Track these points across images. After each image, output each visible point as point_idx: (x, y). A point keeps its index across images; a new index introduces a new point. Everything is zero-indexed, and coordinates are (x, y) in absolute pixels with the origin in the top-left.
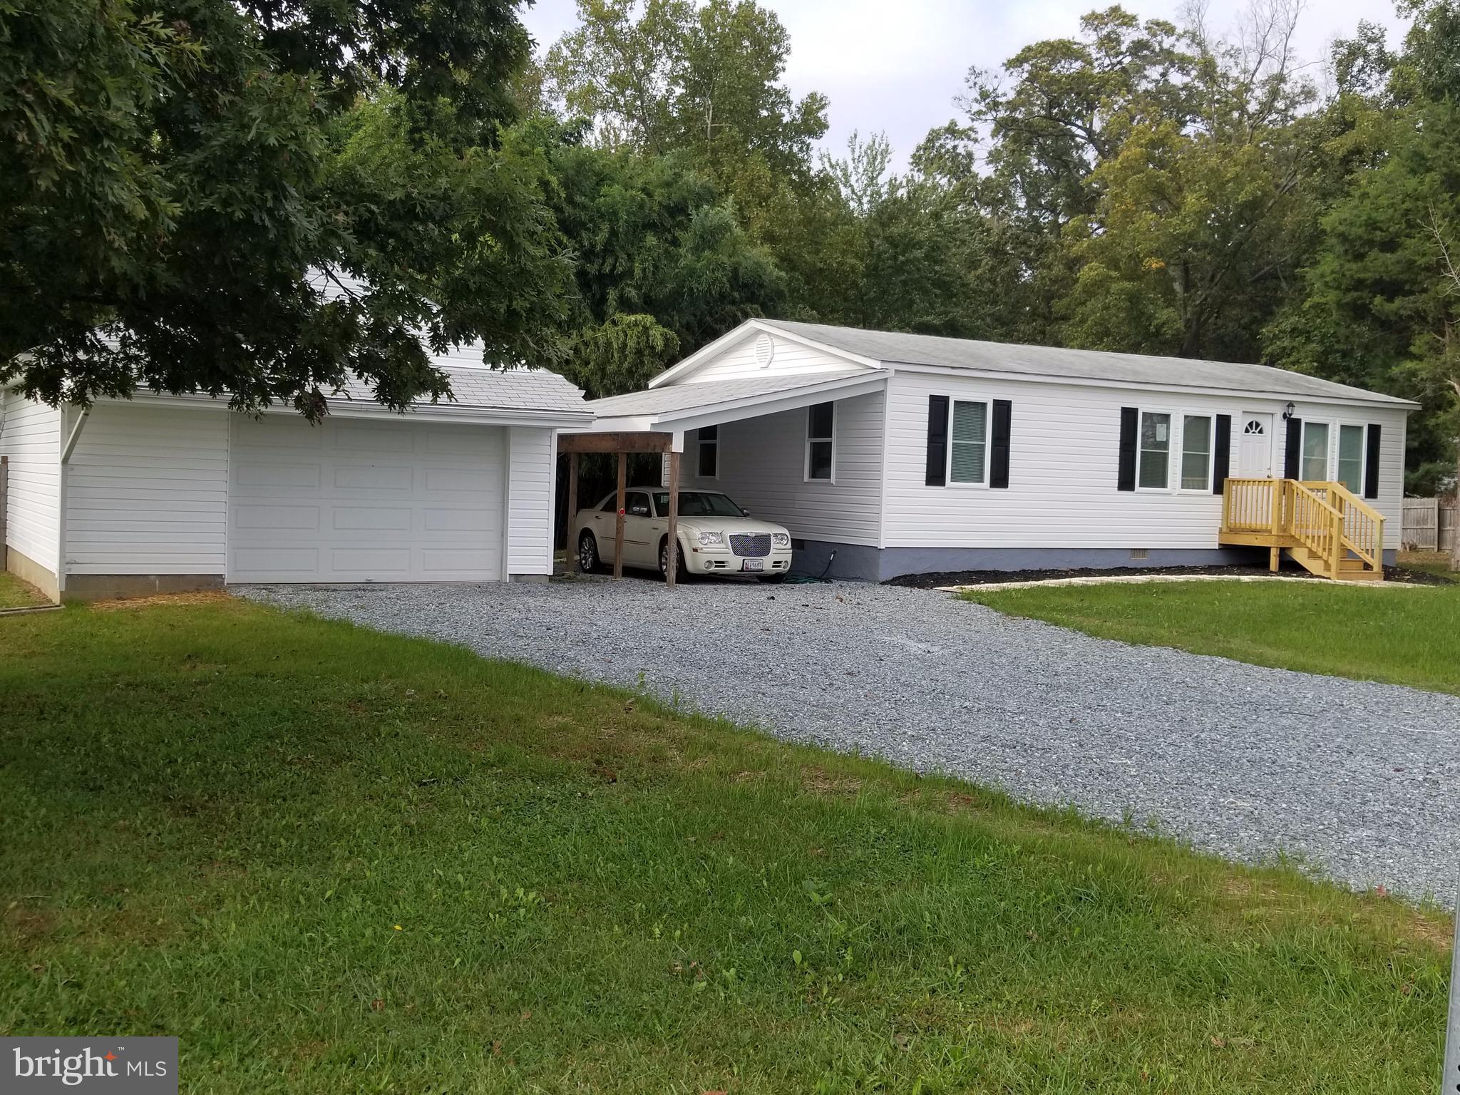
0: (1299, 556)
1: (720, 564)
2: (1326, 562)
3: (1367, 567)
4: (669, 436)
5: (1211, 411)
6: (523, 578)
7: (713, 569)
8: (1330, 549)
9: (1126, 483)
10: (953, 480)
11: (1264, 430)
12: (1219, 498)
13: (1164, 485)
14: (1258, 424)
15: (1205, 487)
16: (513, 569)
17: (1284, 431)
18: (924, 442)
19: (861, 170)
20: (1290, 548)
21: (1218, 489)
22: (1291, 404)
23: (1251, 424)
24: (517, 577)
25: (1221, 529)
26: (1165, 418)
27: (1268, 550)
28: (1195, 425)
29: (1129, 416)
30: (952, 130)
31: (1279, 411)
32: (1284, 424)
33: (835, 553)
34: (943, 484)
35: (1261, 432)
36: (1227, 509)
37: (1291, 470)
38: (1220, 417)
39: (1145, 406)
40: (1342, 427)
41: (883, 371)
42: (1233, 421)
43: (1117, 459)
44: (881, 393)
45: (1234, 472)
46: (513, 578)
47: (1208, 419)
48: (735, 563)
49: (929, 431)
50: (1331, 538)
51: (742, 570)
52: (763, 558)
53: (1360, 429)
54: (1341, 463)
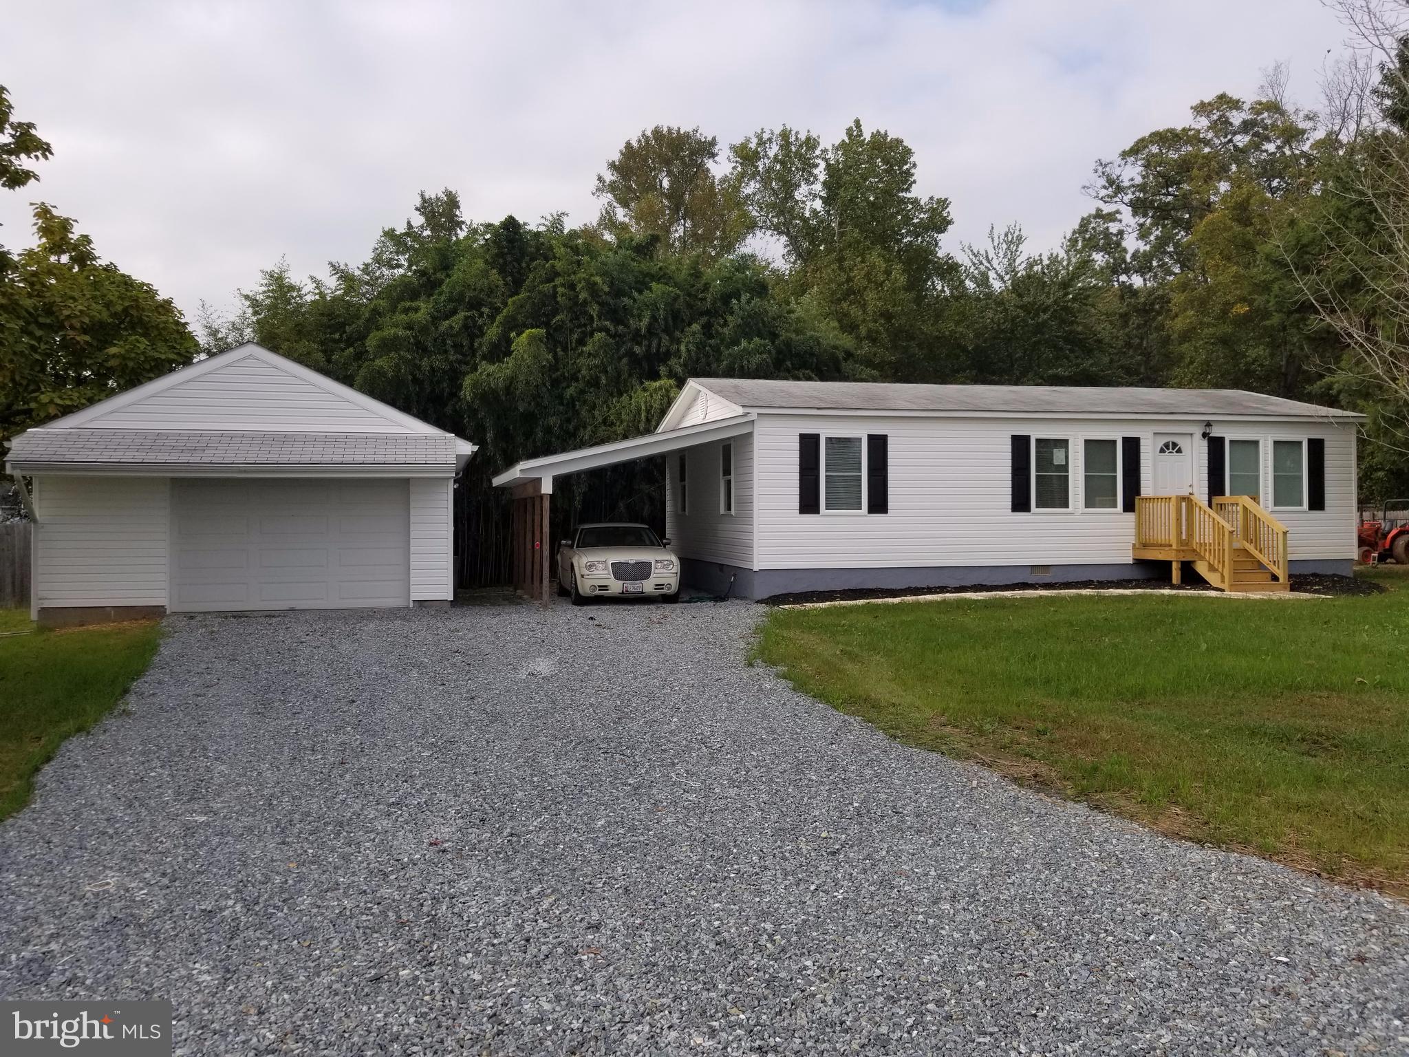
0: (1201, 568)
1: (604, 588)
2: (1222, 574)
3: (1275, 578)
4: (538, 481)
5: (1117, 434)
6: (426, 604)
7: (597, 592)
8: (1224, 561)
9: (1020, 503)
10: (827, 508)
11: (1183, 449)
12: (1131, 517)
13: (1065, 504)
14: (1175, 445)
15: (1115, 506)
16: (415, 596)
17: (1206, 449)
18: (796, 476)
19: (1001, 255)
20: (1194, 562)
21: (1129, 507)
22: (1209, 424)
23: (1167, 445)
24: (421, 603)
25: (1134, 545)
26: (1063, 443)
27: (1169, 563)
28: (1097, 450)
29: (1020, 444)
30: (1099, 215)
31: (1198, 431)
32: (1205, 443)
33: (735, 575)
34: (818, 512)
35: (1179, 451)
36: (1139, 525)
37: (1216, 486)
38: (1126, 441)
39: (1036, 433)
40: (1275, 442)
41: (745, 415)
42: (1142, 442)
43: (1009, 484)
44: (750, 435)
45: (1147, 489)
46: (416, 604)
47: (1115, 442)
48: (616, 587)
49: (801, 465)
50: (1224, 550)
51: (623, 593)
52: (643, 582)
53: (1300, 443)
54: (1276, 478)
